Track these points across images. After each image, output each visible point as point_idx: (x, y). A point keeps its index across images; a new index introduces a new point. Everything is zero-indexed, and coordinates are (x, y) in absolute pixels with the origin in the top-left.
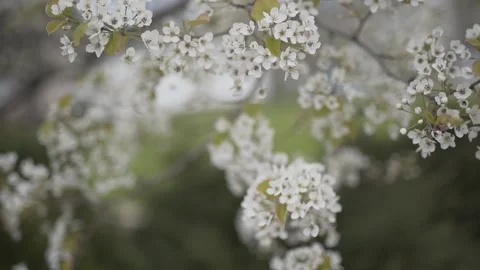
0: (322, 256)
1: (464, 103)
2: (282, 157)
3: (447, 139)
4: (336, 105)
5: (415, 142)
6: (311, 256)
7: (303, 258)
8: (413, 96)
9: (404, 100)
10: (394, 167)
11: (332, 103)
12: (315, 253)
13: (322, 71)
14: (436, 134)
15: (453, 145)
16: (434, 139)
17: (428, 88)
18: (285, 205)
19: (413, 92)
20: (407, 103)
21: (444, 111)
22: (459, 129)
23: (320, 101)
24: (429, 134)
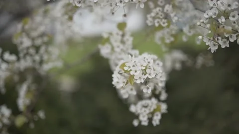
0: (157, 105)
1: (234, 22)
2: (137, 52)
3: (225, 42)
4: (166, 24)
5: (207, 44)
6: (150, 104)
7: (146, 105)
8: (207, 19)
9: (202, 21)
10: (200, 60)
11: (164, 23)
12: (152, 103)
13: (160, 6)
14: (218, 39)
15: (228, 46)
16: (217, 42)
17: (215, 14)
18: (134, 76)
19: (207, 17)
20: (203, 22)
21: (224, 27)
22: (231, 36)
23: (158, 22)
24: (214, 39)
